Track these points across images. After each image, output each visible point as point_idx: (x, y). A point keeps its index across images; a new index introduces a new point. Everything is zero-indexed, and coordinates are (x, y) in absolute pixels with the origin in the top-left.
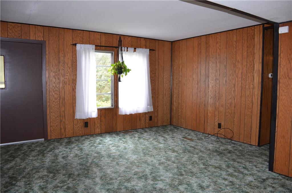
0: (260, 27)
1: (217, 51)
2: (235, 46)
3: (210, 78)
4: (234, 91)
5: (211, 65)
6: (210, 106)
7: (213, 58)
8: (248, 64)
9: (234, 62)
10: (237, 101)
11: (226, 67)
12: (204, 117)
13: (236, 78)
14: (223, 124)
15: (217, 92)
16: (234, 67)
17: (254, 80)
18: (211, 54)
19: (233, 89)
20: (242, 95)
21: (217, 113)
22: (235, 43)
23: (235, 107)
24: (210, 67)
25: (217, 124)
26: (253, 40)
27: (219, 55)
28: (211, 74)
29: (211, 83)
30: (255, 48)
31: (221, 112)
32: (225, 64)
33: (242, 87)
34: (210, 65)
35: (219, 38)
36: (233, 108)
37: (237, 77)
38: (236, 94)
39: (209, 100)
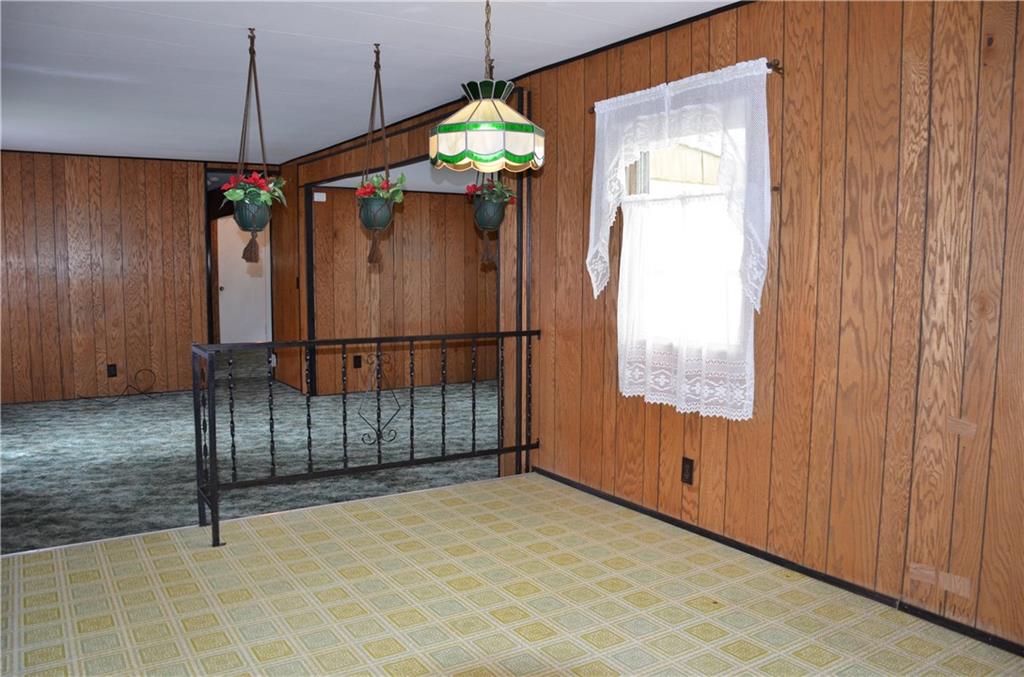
0: (198, 166)
1: (92, 200)
2: (142, 193)
3: (70, 260)
4: (146, 289)
5: (74, 232)
6: (79, 330)
7: (79, 214)
8: (176, 234)
9: (143, 227)
10: (154, 307)
11: (119, 237)
12: (58, 361)
13: (150, 263)
14: (120, 365)
15: (97, 295)
16: (142, 238)
17: (190, 263)
18: (73, 203)
19: (143, 285)
20: (167, 295)
21: (101, 344)
22: (141, 187)
23: (150, 322)
24: (69, 236)
25: (103, 368)
26: (184, 187)
27: (97, 209)
28: (76, 252)
29: (75, 273)
30: (191, 203)
31: (114, 339)
32: (117, 230)
33: (164, 280)
34: (70, 229)
35: (97, 168)
36: (146, 326)
37: (151, 259)
38: (151, 295)
39: (74, 316)
